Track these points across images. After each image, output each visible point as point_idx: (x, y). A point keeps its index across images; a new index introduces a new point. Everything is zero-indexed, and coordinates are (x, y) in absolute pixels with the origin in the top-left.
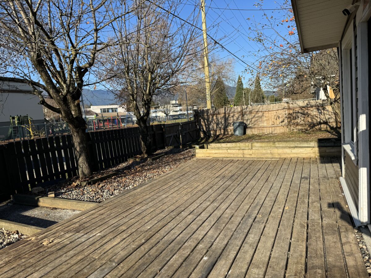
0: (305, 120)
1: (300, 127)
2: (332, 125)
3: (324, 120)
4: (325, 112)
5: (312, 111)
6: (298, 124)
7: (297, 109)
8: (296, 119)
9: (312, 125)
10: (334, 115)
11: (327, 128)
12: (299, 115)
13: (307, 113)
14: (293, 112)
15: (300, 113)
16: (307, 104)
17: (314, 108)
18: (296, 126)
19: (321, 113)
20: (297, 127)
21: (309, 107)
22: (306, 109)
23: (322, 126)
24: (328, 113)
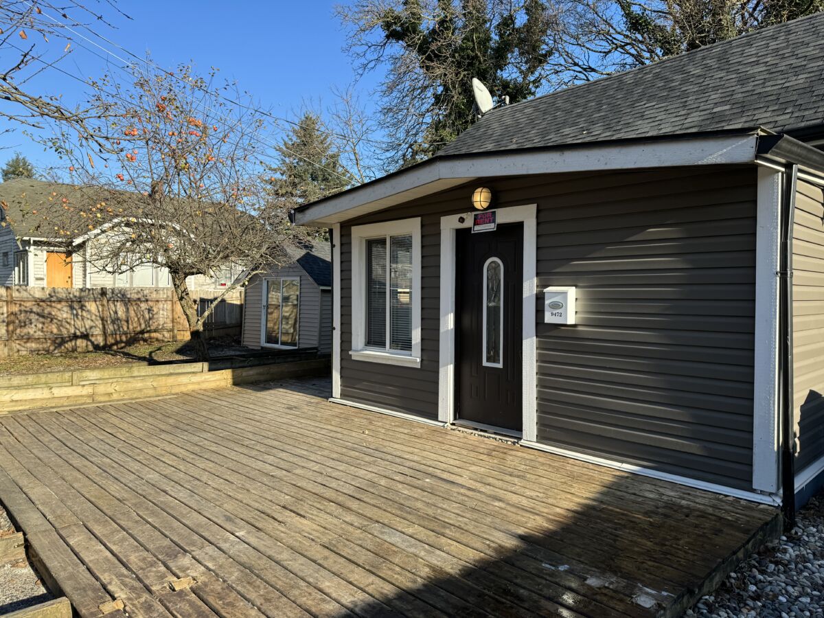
0: (45, 329)
1: (33, 345)
2: (96, 340)
3: (83, 330)
4: (85, 314)
5: (59, 310)
6: (29, 338)
7: (28, 304)
8: (25, 325)
9: (60, 341)
10: (101, 322)
11: (87, 346)
12: (33, 317)
13: (50, 314)
14: (20, 311)
15: (35, 313)
16: (49, 295)
17: (63, 304)
18: (25, 343)
19: (77, 315)
20: (29, 345)
21: (54, 302)
22: (48, 305)
23: (79, 342)
24: (89, 316)
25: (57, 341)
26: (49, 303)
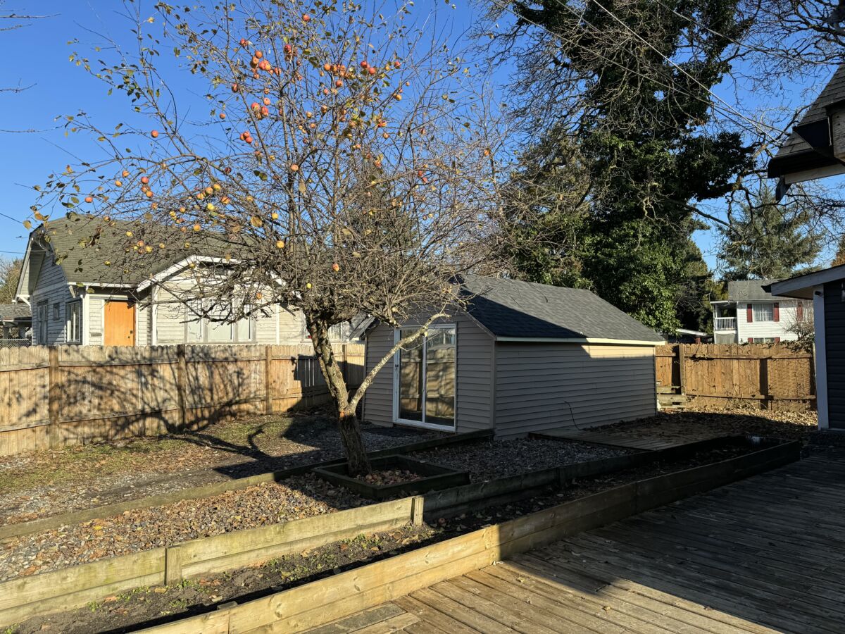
0: (102, 407)
1: (86, 430)
2: (172, 418)
3: (153, 404)
4: (156, 382)
5: (123, 377)
6: (80, 420)
7: (80, 371)
8: (76, 402)
9: (123, 422)
10: (177, 392)
11: (159, 427)
12: (87, 389)
13: (110, 383)
14: (69, 381)
15: (89, 383)
16: (110, 356)
17: (128, 369)
18: (76, 427)
19: (146, 384)
20: (79, 430)
21: (115, 366)
22: (107, 371)
23: (148, 421)
24: (162, 386)
25: (120, 423)
26: (109, 369)
